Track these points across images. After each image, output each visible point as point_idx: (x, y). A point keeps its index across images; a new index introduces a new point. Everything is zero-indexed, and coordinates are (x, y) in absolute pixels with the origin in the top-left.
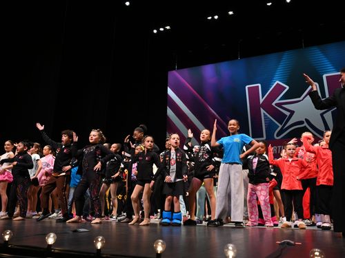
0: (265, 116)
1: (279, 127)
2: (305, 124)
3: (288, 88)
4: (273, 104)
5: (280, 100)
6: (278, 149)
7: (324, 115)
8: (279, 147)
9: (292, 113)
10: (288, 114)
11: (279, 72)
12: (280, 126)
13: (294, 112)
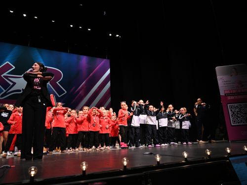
1: (3, 91)
3: (14, 67)
4: (2, 76)
5: (7, 74)
9: (14, 84)
10: (11, 84)
11: (10, 56)
12: (5, 91)
13: (16, 83)
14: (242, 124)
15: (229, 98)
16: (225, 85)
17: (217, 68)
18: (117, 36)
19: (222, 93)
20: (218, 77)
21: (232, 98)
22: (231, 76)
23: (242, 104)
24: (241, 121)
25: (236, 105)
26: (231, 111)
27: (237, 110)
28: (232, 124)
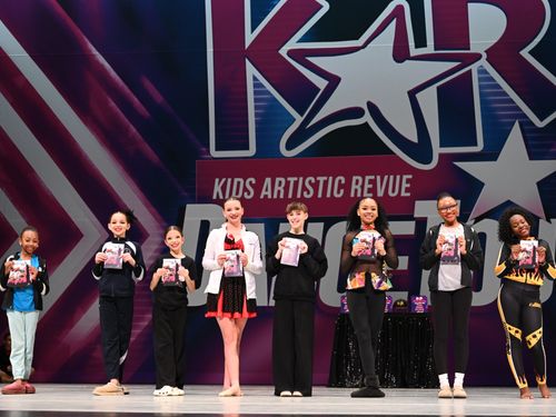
0: (257, 85)
2: (367, 118)
6: (288, 183)
7: (419, 96)
8: (292, 180)
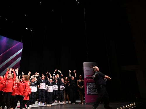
14: (92, 94)
15: (88, 79)
16: (86, 73)
17: (84, 63)
18: (31, 30)
19: (85, 77)
20: (84, 68)
21: (89, 79)
22: (90, 68)
23: (93, 83)
24: (92, 92)
25: (91, 83)
26: (88, 86)
27: (91, 86)
28: (88, 94)
